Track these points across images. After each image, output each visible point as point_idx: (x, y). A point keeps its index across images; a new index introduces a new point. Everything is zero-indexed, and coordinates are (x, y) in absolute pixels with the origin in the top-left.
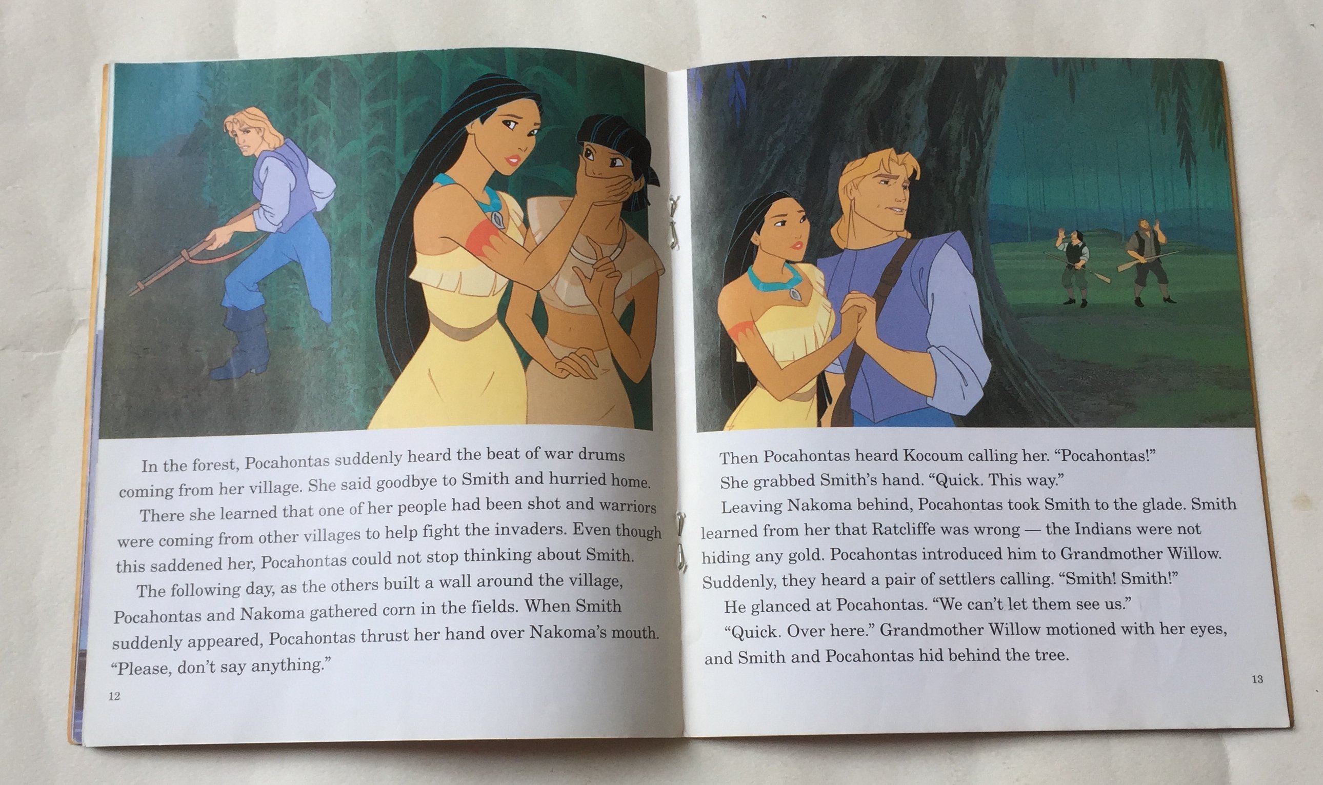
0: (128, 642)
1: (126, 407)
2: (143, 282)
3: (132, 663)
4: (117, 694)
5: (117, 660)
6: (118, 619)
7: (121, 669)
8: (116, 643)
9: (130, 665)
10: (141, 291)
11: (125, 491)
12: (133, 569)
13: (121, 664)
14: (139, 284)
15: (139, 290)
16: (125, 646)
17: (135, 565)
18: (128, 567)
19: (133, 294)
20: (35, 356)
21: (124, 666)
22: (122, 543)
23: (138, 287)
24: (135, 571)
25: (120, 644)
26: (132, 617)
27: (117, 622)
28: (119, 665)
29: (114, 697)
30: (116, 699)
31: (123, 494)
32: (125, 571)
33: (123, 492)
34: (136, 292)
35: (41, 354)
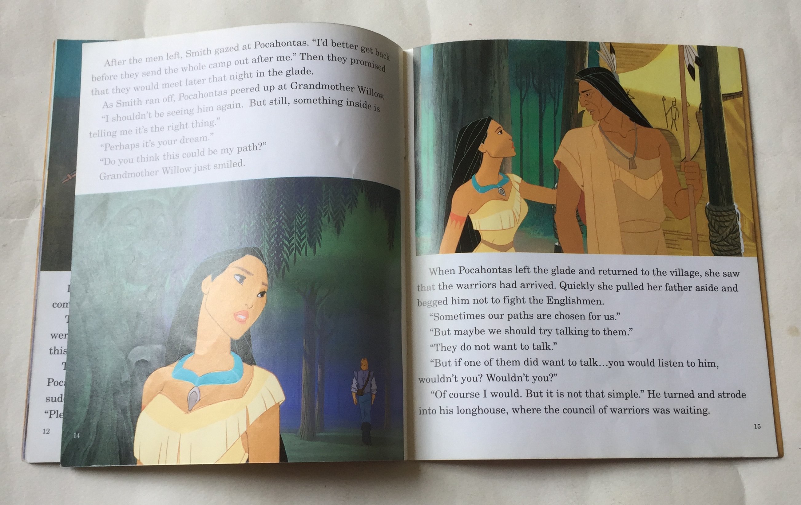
0: (55, 398)
1: (58, 251)
2: (71, 174)
3: (58, 411)
4: (48, 430)
5: (48, 409)
6: (50, 383)
7: (51, 414)
8: (48, 398)
9: (56, 412)
10: (70, 180)
11: (56, 304)
12: (60, 352)
13: (51, 411)
14: (69, 175)
15: (68, 179)
16: (54, 400)
17: (61, 350)
18: (56, 351)
19: (64, 182)
20: (12, 221)
21: (53, 412)
22: (54, 336)
23: (68, 178)
24: (61, 354)
25: (51, 399)
26: (59, 382)
27: (49, 385)
28: (49, 412)
29: (46, 432)
30: (47, 433)
31: (55, 305)
32: (54, 354)
33: (55, 304)
34: (66, 180)
35: (15, 220)
